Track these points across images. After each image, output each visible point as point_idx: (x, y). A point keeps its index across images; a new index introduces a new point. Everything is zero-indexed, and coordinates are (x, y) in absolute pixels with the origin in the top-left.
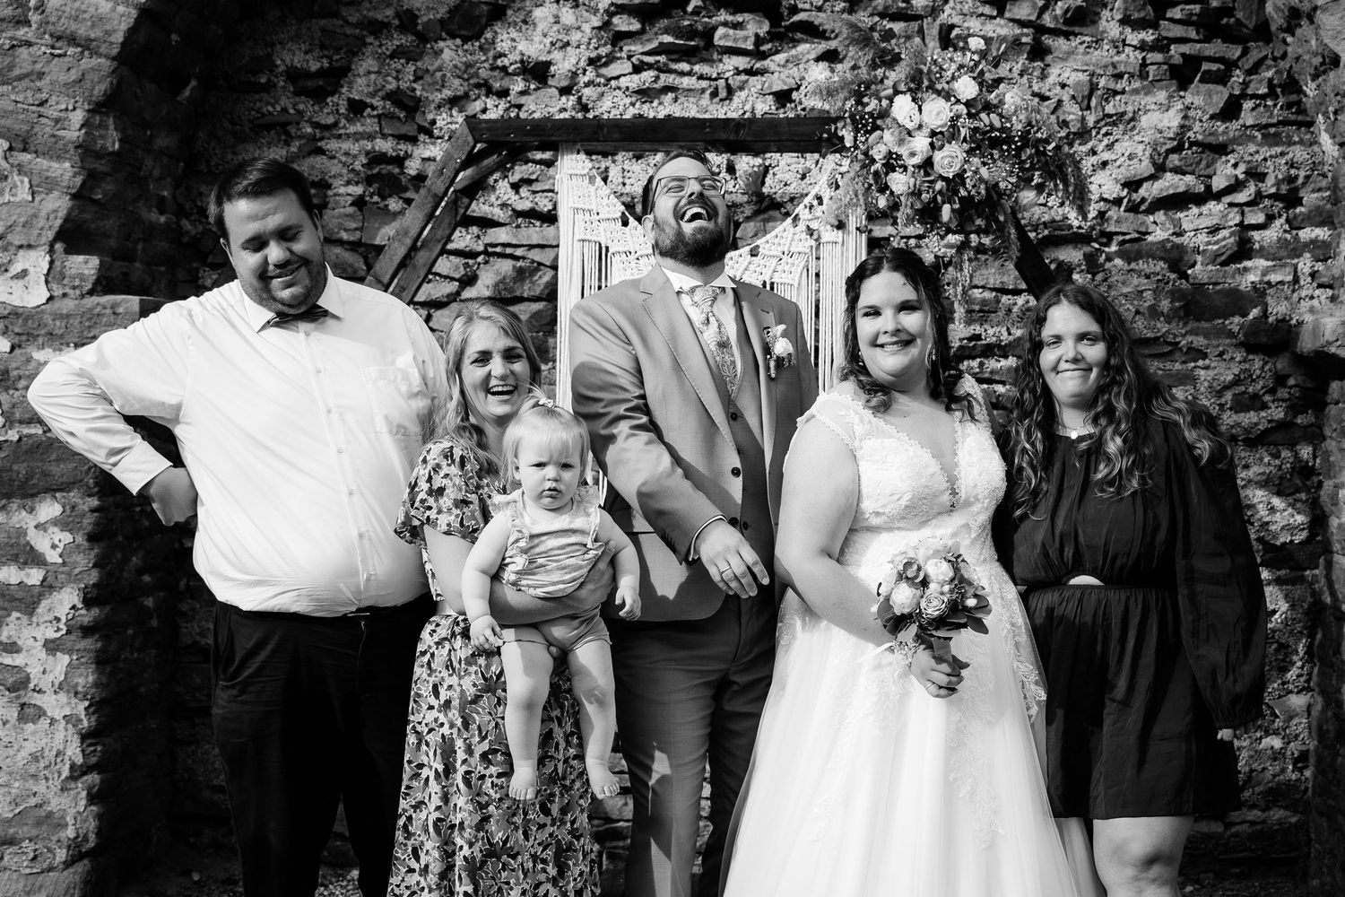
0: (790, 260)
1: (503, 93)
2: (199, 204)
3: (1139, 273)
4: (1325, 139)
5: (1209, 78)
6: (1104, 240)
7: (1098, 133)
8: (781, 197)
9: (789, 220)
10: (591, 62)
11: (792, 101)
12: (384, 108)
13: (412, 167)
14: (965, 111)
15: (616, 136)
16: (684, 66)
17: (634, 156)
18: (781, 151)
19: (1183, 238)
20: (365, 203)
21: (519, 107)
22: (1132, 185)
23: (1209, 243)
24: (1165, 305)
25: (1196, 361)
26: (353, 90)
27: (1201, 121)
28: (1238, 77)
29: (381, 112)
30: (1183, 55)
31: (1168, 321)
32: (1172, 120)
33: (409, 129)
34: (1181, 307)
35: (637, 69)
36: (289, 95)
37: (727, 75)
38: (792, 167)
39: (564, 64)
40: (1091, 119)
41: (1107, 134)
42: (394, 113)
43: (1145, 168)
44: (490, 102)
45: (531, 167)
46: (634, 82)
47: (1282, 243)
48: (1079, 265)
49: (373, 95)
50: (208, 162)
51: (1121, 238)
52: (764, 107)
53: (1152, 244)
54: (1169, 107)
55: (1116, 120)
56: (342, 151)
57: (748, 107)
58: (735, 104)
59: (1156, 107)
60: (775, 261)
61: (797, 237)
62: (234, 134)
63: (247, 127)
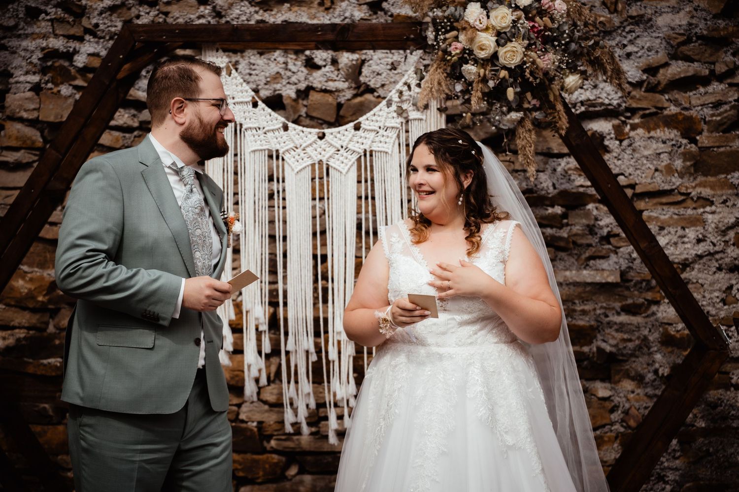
0: (385, 133)
1: (153, 3)
3: (657, 139)
6: (629, 114)
7: (623, 31)
8: (375, 84)
9: (384, 102)
11: (382, 10)
12: (56, 13)
13: (80, 60)
14: (523, 16)
15: (249, 38)
17: (259, 53)
18: (374, 49)
19: (692, 112)
20: (42, 89)
21: (166, 14)
22: (651, 70)
23: (713, 115)
24: (678, 164)
25: (704, 207)
27: (705, 20)
29: (53, 17)
31: (681, 176)
32: (681, 20)
33: (76, 31)
34: (691, 165)
38: (382, 61)
40: (616, 20)
41: (630, 32)
42: (64, 18)
43: (661, 57)
44: (143, 9)
48: (609, 134)
49: (46, 3)
51: (641, 113)
52: (360, 14)
53: (668, 116)
54: (680, 9)
55: (638, 20)
56: (22, 48)
57: (347, 14)
58: (337, 13)
59: (669, 10)
60: (373, 134)
61: (390, 116)
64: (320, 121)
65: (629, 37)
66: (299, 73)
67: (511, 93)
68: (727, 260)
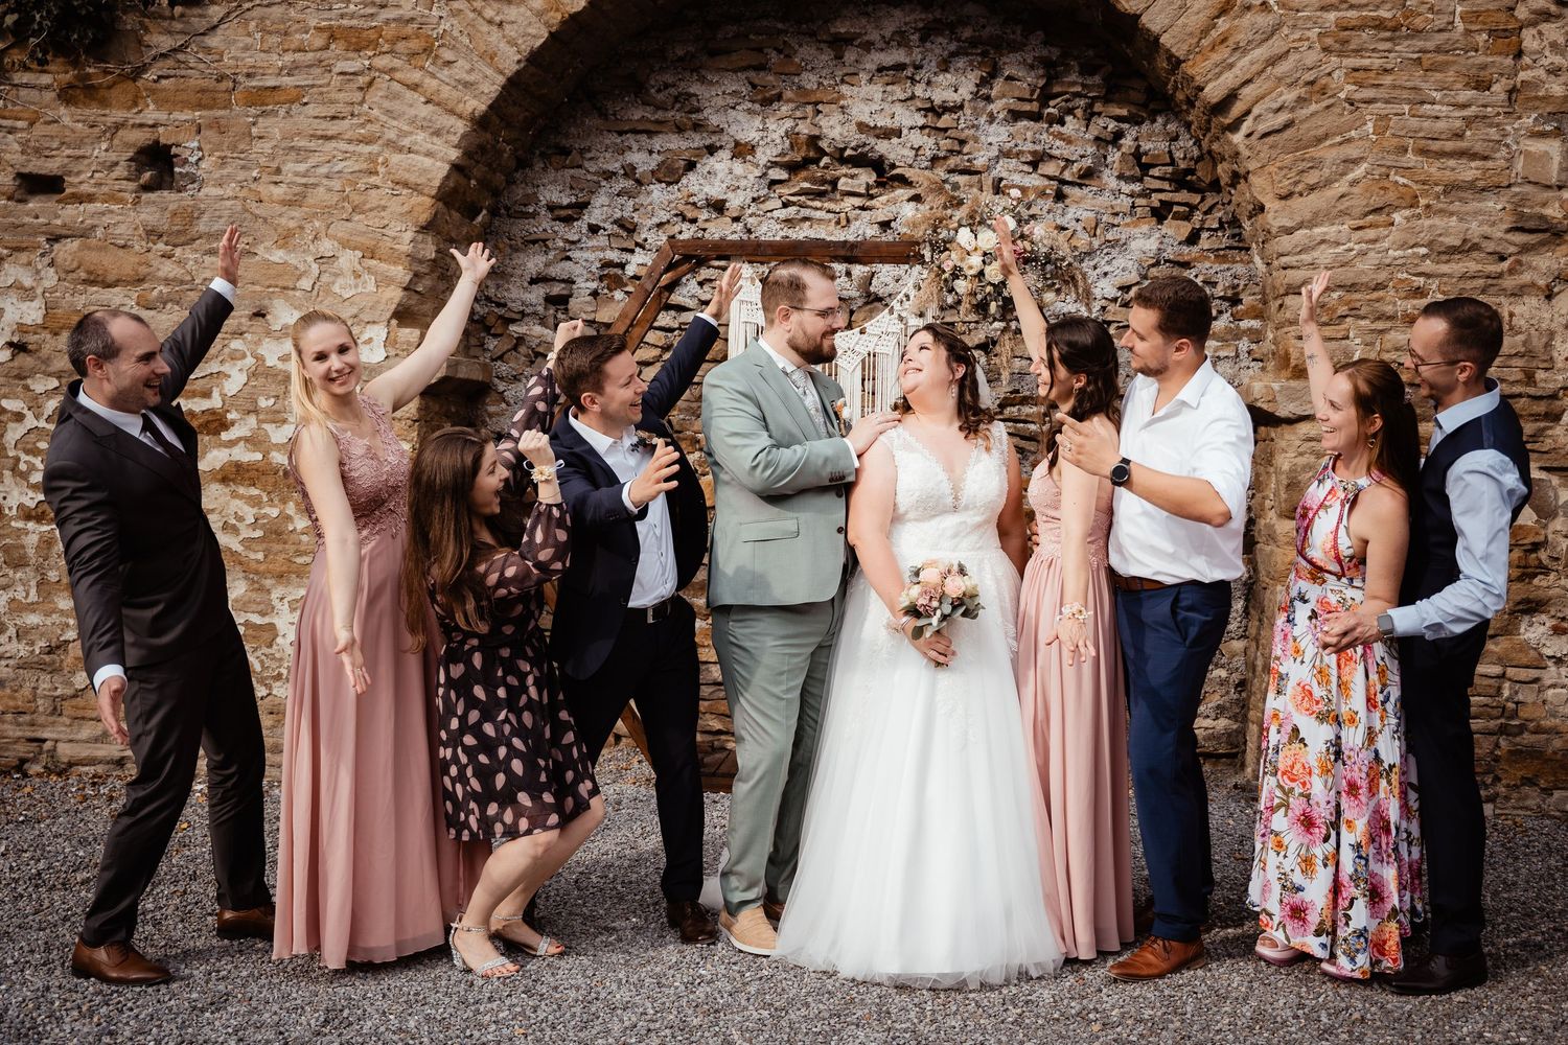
0: (887, 338)
1: (694, 221)
4: (1257, 259)
5: (1178, 217)
7: (1101, 253)
8: (883, 294)
9: (887, 310)
10: (754, 200)
11: (891, 229)
12: (612, 229)
13: (631, 270)
15: (770, 252)
16: (817, 204)
18: (883, 261)
20: (598, 294)
21: (704, 230)
22: (1125, 288)
26: (592, 218)
27: (1172, 246)
28: (1198, 216)
29: (610, 232)
30: (1160, 201)
32: (1152, 245)
33: (628, 244)
35: (785, 205)
36: (548, 220)
37: (847, 210)
38: (890, 274)
39: (735, 202)
40: (1096, 243)
41: (1107, 254)
42: (619, 233)
43: (1133, 277)
44: (685, 226)
45: (711, 271)
46: (783, 214)
47: (1228, 330)
49: (605, 221)
51: (1116, 325)
52: (871, 231)
54: (1150, 236)
55: (1113, 244)
56: (584, 259)
57: (860, 232)
58: (851, 230)
59: (1141, 236)
60: (876, 338)
61: (892, 322)
62: (511, 246)
63: (520, 241)
65: (1106, 259)
67: (993, 307)
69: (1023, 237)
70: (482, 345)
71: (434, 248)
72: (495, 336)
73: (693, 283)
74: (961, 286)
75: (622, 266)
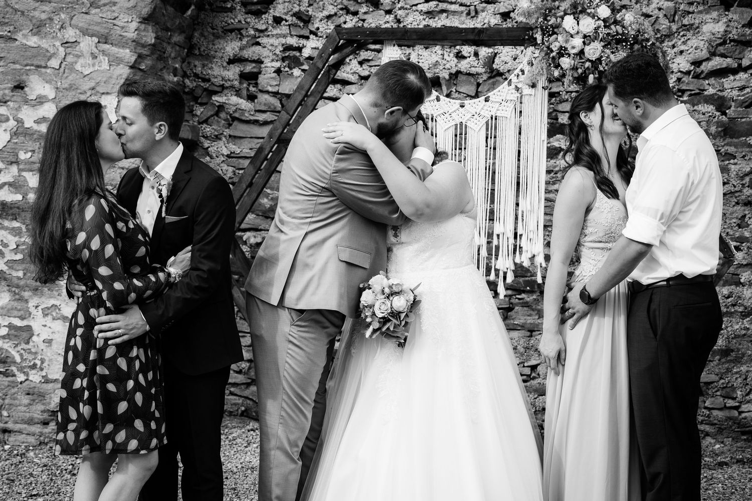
0: (506, 104)
1: (355, 13)
2: (195, 71)
3: (699, 112)
5: (742, 4)
6: (680, 94)
7: (678, 35)
8: (503, 70)
9: (506, 82)
11: (510, 18)
12: (292, 21)
13: (306, 53)
14: (603, 24)
15: (415, 37)
17: (424, 48)
18: (504, 44)
19: (724, 93)
20: (281, 71)
21: (364, 20)
22: (697, 63)
23: (739, 96)
24: (714, 129)
25: (729, 160)
26: (276, 11)
27: (737, 28)
29: (290, 23)
31: (715, 138)
32: (720, 28)
33: (305, 32)
34: (722, 131)
35: (427, 0)
36: (242, 13)
37: (475, 3)
38: (509, 54)
40: (674, 27)
41: (683, 36)
42: (297, 24)
43: (704, 54)
44: (349, 18)
45: (369, 53)
46: (425, 7)
49: (286, 14)
50: (199, 49)
51: (689, 93)
52: (495, 21)
53: (707, 96)
54: (719, 20)
55: (689, 27)
56: (270, 44)
57: (486, 21)
58: (479, 20)
59: (711, 21)
60: (498, 105)
61: (510, 92)
62: (213, 34)
63: (220, 30)
64: (465, 95)
65: (683, 40)
66: (452, 61)
67: (592, 78)
68: (743, 197)
69: (616, 22)
70: (192, 111)
71: (153, 35)
72: (201, 104)
73: (355, 63)
74: (566, 62)
75: (300, 49)
